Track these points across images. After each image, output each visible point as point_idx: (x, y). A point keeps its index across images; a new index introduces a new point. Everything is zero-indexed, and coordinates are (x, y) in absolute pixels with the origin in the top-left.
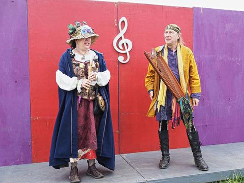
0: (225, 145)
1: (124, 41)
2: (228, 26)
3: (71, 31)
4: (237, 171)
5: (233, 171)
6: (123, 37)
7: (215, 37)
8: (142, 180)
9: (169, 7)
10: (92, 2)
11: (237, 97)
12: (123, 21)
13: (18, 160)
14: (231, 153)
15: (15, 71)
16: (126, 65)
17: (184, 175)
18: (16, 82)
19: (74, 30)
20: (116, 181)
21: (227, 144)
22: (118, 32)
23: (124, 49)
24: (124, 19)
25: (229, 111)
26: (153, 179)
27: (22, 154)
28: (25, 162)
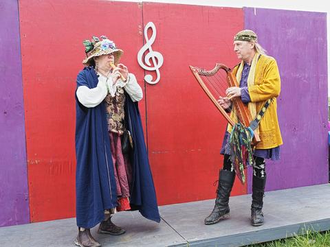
0: (290, 190)
1: (152, 54)
2: (291, 32)
3: (88, 48)
4: (308, 224)
5: (301, 225)
6: (150, 49)
7: (274, 46)
8: (181, 241)
9: (212, 7)
10: (107, 3)
11: (305, 125)
12: (150, 28)
13: (11, 220)
14: (299, 201)
15: (4, 98)
16: (156, 87)
17: (238, 233)
18: (5, 113)
19: (92, 46)
20: (146, 243)
21: (294, 189)
22: (144, 42)
23: (153, 66)
24: (151, 24)
25: (294, 144)
26: (196, 239)
27: (16, 210)
28: (21, 222)
